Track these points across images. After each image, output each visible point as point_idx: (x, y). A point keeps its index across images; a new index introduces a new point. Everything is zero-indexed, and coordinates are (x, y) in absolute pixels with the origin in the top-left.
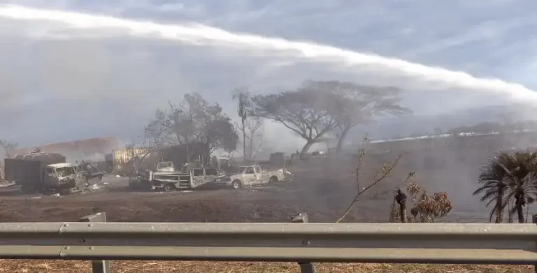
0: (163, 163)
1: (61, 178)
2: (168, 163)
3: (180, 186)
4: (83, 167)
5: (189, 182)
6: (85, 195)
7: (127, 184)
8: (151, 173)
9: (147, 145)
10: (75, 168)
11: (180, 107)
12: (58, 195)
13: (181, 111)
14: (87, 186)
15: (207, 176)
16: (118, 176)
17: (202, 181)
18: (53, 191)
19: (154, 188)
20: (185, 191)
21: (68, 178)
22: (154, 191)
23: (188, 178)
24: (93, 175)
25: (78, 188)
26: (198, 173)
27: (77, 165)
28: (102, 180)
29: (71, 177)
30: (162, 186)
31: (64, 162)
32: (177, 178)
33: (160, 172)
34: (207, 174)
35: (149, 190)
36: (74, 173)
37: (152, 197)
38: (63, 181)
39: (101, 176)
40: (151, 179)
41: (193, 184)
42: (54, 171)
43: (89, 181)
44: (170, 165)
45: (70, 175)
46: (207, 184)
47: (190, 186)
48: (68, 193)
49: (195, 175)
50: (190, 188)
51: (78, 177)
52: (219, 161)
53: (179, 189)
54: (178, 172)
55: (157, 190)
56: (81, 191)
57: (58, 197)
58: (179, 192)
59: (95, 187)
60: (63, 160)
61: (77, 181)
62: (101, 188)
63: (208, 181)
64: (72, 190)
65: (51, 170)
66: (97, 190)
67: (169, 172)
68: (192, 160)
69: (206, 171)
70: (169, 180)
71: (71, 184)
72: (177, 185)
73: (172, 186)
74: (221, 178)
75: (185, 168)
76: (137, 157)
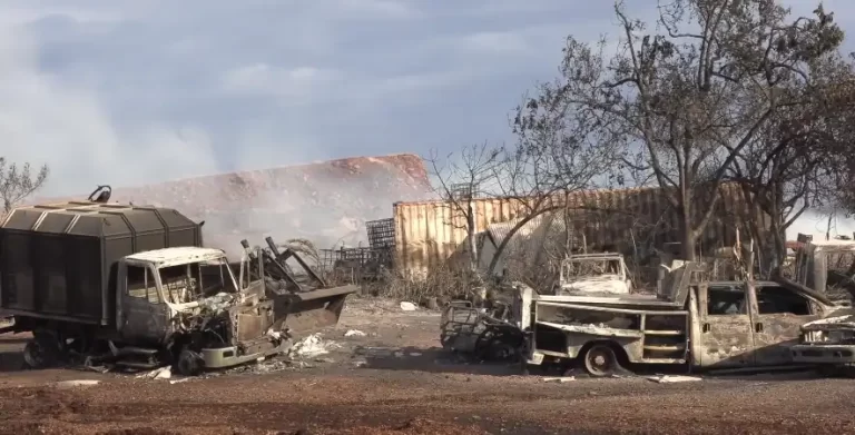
0: (586, 257)
1: (177, 307)
2: (606, 256)
3: (647, 353)
4: (269, 265)
5: (683, 338)
6: (269, 376)
7: (433, 341)
8: (527, 297)
9: (526, 187)
10: (236, 268)
11: (663, 31)
12: (165, 373)
13: (667, 49)
14: (276, 342)
15: (763, 318)
16: (408, 306)
17: (742, 339)
18: (144, 358)
19: (538, 357)
20: (667, 379)
21: (205, 310)
22: (535, 370)
23: (683, 323)
24: (304, 297)
25: (242, 351)
26: (724, 301)
27: (241, 256)
28: (342, 321)
29: (217, 303)
30: (572, 353)
31: (196, 240)
32: (633, 322)
33: (567, 292)
34: (763, 309)
35: (519, 365)
36: (230, 289)
37: (529, 396)
38: (186, 318)
39: (335, 303)
40: (525, 323)
41: (702, 352)
42: (151, 278)
43: (291, 322)
44: (613, 266)
45: (213, 293)
46: (766, 351)
47: (690, 355)
48: (201, 368)
49: (711, 311)
50: (690, 367)
51: (244, 306)
52: (820, 258)
53: (640, 369)
54: (645, 297)
55: (549, 367)
56: (254, 362)
57: (164, 382)
58: (639, 380)
59: (312, 347)
60: (192, 236)
61: (241, 322)
62: (333, 353)
63: (769, 338)
64: (219, 356)
65: (139, 274)
66: (318, 360)
67: (611, 294)
68: (705, 248)
69: (763, 294)
70: (601, 330)
71: (216, 331)
72: (635, 352)
73: (614, 352)
74: (827, 330)
75: (671, 277)
76: (488, 235)
